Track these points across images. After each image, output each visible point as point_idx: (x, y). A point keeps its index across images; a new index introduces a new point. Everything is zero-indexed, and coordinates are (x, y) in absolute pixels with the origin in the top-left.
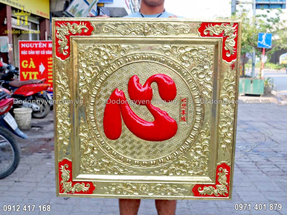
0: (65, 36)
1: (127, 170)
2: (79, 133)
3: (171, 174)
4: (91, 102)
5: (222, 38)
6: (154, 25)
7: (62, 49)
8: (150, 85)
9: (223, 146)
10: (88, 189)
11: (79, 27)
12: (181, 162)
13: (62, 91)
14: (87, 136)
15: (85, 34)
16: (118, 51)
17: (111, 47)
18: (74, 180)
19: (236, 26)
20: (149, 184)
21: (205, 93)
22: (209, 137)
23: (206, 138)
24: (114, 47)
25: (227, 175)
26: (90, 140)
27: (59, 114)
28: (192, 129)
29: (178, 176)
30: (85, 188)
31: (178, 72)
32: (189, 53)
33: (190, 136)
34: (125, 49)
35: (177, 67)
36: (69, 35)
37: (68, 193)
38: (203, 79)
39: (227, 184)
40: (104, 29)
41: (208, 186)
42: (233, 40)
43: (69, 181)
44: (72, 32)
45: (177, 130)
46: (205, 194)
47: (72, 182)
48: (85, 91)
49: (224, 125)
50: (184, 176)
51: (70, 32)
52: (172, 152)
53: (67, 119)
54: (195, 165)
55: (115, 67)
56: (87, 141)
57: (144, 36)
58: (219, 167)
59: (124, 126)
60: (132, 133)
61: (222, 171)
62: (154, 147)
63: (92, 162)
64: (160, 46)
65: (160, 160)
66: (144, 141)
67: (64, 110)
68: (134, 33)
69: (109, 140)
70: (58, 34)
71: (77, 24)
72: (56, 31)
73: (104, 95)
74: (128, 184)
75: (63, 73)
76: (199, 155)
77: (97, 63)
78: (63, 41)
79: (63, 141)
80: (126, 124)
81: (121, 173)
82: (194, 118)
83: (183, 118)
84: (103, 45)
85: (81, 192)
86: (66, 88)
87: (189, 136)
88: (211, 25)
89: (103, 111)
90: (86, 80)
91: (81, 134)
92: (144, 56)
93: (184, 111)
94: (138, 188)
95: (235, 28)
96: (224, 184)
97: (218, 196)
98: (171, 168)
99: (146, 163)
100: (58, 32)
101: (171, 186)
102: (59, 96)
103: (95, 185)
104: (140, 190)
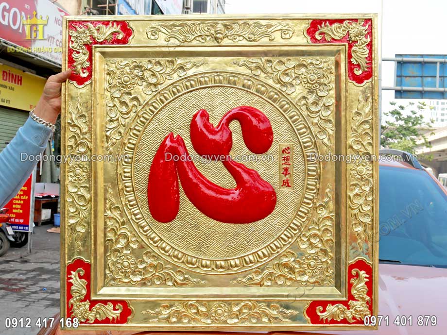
0: (85, 45)
1: (190, 277)
2: (105, 212)
3: (268, 283)
5: (346, 44)
6: (233, 26)
7: (79, 67)
8: (228, 125)
9: (359, 229)
10: (119, 315)
11: (107, 31)
12: (285, 260)
13: (77, 139)
14: (118, 216)
15: (119, 41)
16: (173, 70)
17: (162, 63)
18: (93, 298)
19: (368, 24)
20: (229, 303)
21: (322, 137)
22: (332, 214)
23: (326, 215)
24: (167, 64)
25: (366, 283)
26: (123, 223)
27: (70, 178)
28: (302, 202)
29: (281, 286)
30: (114, 314)
31: (274, 102)
32: (293, 70)
33: (299, 213)
34: (185, 66)
35: (273, 95)
36: (91, 43)
37: (82, 323)
38: (318, 114)
39: (368, 298)
40: (149, 34)
42: (365, 48)
43: (85, 300)
44: (97, 39)
45: (276, 204)
46: (329, 319)
47: (90, 301)
48: (117, 137)
49: (357, 191)
50: (290, 286)
51: (92, 38)
52: (268, 243)
53: (85, 187)
54: (309, 265)
55: (168, 97)
56: (118, 226)
57: (217, 44)
58: (351, 267)
59: (183, 197)
60: (197, 210)
61: (357, 275)
62: (237, 234)
63: (126, 264)
64: (244, 60)
65: (246, 258)
66: (220, 223)
67: (79, 171)
68: (200, 39)
69: (157, 223)
70: (73, 42)
71: (104, 26)
72: (70, 37)
74: (190, 302)
75: (80, 107)
76: (317, 247)
77: (138, 90)
78: (81, 53)
79: (75, 226)
80: (186, 193)
81: (178, 284)
82: (304, 180)
83: (286, 181)
84: (149, 61)
85: (107, 321)
86: (83, 134)
87: (297, 214)
88: (327, 23)
89: (147, 171)
90: (117, 120)
91: (109, 213)
92: (217, 78)
93: (286, 169)
94: (209, 310)
95: (366, 27)
96: (363, 299)
97: (353, 323)
98: (266, 272)
99: (223, 263)
100: (73, 39)
101: (268, 306)
102: (71, 146)
103: (131, 307)
104: (214, 314)
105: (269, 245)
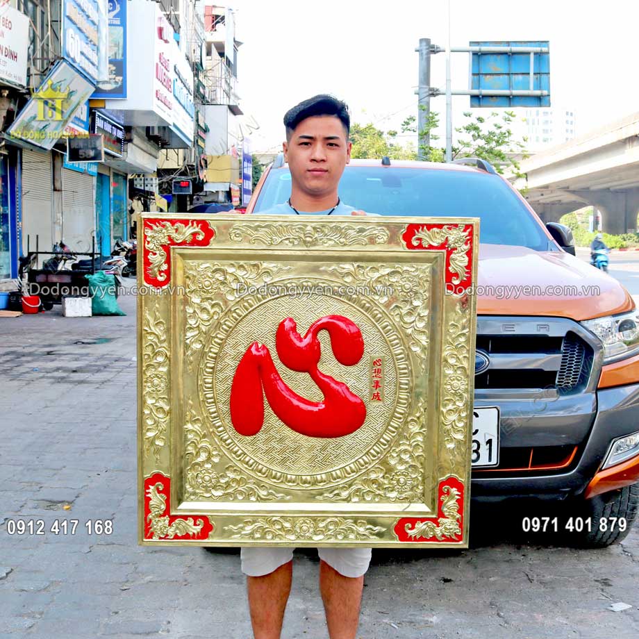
0: (162, 246)
1: (274, 492)
2: (185, 424)
3: (356, 499)
4: (207, 367)
5: (444, 251)
6: (323, 229)
7: (156, 269)
8: (317, 335)
9: (451, 446)
10: (199, 530)
11: (188, 231)
12: (373, 476)
13: (155, 347)
14: (198, 428)
15: (199, 243)
16: (258, 274)
17: (246, 267)
18: (173, 513)
19: (469, 230)
20: (315, 520)
21: (416, 349)
22: (424, 429)
23: (417, 431)
24: (252, 268)
25: (457, 501)
26: (205, 436)
27: (147, 389)
28: (393, 416)
29: (369, 502)
30: (194, 529)
31: (366, 311)
32: (387, 278)
33: (389, 427)
34: (271, 270)
35: (365, 304)
36: (169, 244)
37: (160, 538)
38: (412, 325)
39: (458, 516)
40: (233, 235)
41: (422, 520)
42: (465, 256)
43: (164, 515)
44: (175, 240)
45: (365, 418)
46: (418, 537)
47: (170, 516)
48: (197, 346)
49: (450, 407)
50: (378, 502)
51: (170, 238)
52: (356, 458)
53: (164, 398)
54: (398, 481)
55: (252, 303)
56: (198, 439)
57: (306, 249)
58: (443, 484)
59: (268, 411)
60: (282, 423)
61: (448, 493)
62: (324, 449)
63: (207, 478)
64: (334, 266)
65: (333, 473)
66: (306, 437)
67: (156, 381)
68: (287, 242)
69: (240, 436)
70: (149, 242)
71: (183, 225)
72: (145, 237)
73: (232, 352)
74: (274, 519)
75: (157, 313)
76: (407, 462)
77: (220, 296)
78: (158, 255)
79: (154, 439)
80: (271, 405)
81: (261, 499)
82: (395, 394)
83: (376, 395)
84: (232, 264)
85: (187, 536)
86: (161, 342)
87: (387, 428)
88: (425, 228)
89: (230, 382)
90: (198, 327)
91: (189, 426)
92: (305, 284)
93: (377, 382)
94: (293, 527)
95: (466, 233)
96: (453, 516)
97: (443, 541)
98: (354, 487)
99: (309, 478)
100: (149, 239)
101: (355, 522)
102: (149, 355)
103: (213, 522)
104: (298, 531)
105: (357, 460)
